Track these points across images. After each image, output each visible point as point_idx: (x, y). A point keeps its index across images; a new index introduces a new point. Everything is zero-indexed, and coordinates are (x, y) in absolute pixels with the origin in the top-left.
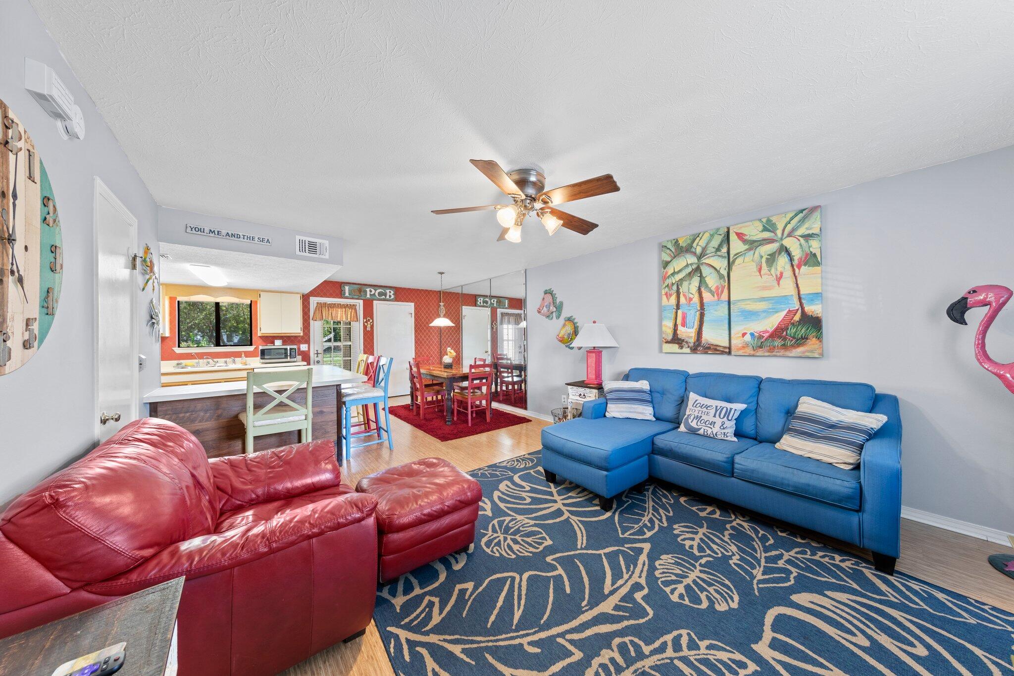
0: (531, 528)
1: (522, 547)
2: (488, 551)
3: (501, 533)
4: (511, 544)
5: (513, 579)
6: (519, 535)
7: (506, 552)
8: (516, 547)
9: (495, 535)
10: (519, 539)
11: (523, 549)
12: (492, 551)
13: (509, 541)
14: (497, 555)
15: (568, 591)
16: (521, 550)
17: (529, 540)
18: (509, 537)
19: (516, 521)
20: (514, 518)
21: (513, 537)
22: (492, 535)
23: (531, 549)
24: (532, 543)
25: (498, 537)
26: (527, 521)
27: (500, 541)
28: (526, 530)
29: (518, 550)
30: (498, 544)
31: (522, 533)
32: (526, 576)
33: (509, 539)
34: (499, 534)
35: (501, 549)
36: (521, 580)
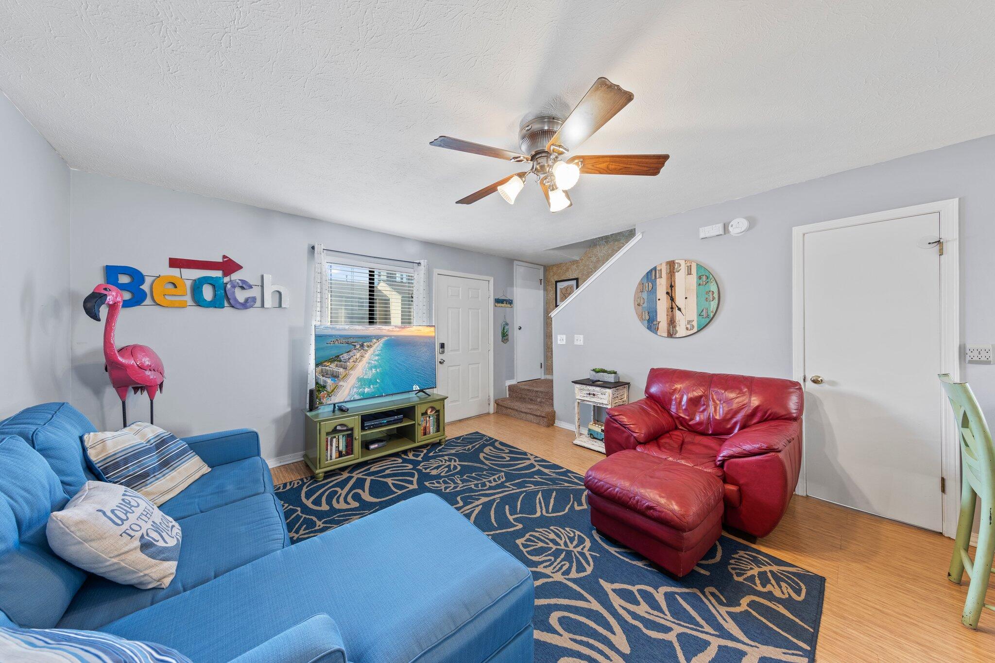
0: (540, 560)
1: (547, 537)
2: (577, 533)
3: (573, 551)
4: (558, 540)
5: (547, 512)
6: (553, 550)
7: (561, 533)
8: (552, 536)
9: (579, 549)
10: (551, 545)
11: (544, 534)
12: (574, 533)
13: (562, 543)
14: (567, 529)
15: (507, 507)
16: (547, 533)
17: (540, 544)
18: (563, 547)
19: (562, 571)
20: (567, 577)
21: (559, 547)
22: (582, 549)
23: (536, 534)
24: (537, 541)
25: (575, 547)
26: (548, 571)
27: (572, 543)
28: (546, 556)
29: (550, 533)
30: (572, 540)
31: (549, 552)
32: (538, 514)
33: (562, 545)
34: (575, 550)
35: (566, 534)
36: (541, 512)
